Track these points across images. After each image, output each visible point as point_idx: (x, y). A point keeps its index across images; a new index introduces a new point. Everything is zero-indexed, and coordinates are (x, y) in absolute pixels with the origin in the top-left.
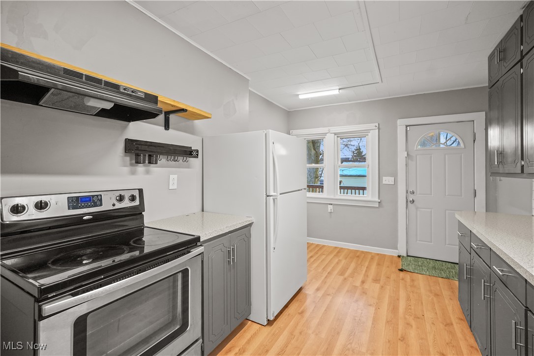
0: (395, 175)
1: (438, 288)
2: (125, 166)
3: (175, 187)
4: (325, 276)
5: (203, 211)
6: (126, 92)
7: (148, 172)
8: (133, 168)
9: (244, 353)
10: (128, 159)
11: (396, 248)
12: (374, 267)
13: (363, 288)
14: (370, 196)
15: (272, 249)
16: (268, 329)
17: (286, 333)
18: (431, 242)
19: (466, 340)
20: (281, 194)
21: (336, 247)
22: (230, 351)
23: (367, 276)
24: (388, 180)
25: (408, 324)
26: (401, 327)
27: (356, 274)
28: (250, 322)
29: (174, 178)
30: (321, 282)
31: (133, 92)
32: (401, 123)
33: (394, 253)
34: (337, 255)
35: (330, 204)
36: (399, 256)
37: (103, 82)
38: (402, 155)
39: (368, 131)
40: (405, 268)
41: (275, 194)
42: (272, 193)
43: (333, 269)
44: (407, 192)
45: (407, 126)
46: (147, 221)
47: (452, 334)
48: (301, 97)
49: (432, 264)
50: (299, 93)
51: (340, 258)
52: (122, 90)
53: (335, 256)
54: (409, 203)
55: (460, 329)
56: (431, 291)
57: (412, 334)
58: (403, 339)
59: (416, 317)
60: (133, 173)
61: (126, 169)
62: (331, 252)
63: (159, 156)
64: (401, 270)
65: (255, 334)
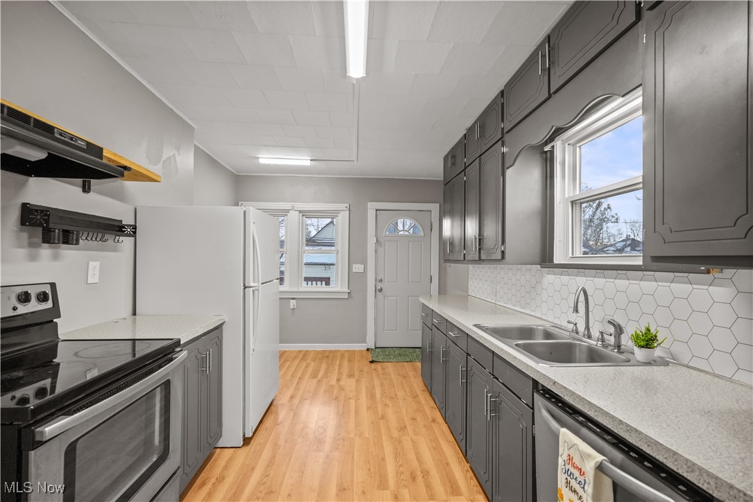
0: (364, 262)
1: (405, 371)
2: (20, 247)
3: (96, 280)
4: (296, 382)
5: (134, 313)
6: (63, 138)
7: (56, 257)
8: (34, 250)
9: (224, 481)
10: (25, 235)
11: (365, 342)
12: (345, 364)
13: (340, 386)
14: (339, 286)
15: (251, 351)
16: (246, 449)
17: (269, 446)
18: (396, 330)
19: (428, 404)
20: (262, 284)
21: (300, 351)
22: (204, 484)
23: (341, 374)
24: (357, 268)
25: (385, 405)
26: (380, 409)
27: (329, 374)
28: (218, 449)
29: (94, 266)
30: (293, 388)
31: (72, 140)
32: (372, 206)
33: (363, 347)
34: (303, 359)
35: (292, 299)
36: (368, 350)
37: (32, 120)
38: (371, 241)
39: (338, 212)
40: (376, 359)
41: (257, 284)
42: (252, 284)
43: (303, 374)
44: (376, 281)
45: (377, 210)
46: (63, 332)
47: (419, 403)
48: (262, 161)
49: (397, 351)
50: (259, 156)
51: (308, 362)
52: (57, 135)
53: (301, 360)
54: (377, 291)
55: (424, 398)
56: (399, 375)
57: (390, 411)
58: (383, 417)
59: (391, 398)
60: (33, 258)
61: (22, 252)
62: (296, 357)
63: (81, 232)
64: (372, 362)
65: (231, 459)
